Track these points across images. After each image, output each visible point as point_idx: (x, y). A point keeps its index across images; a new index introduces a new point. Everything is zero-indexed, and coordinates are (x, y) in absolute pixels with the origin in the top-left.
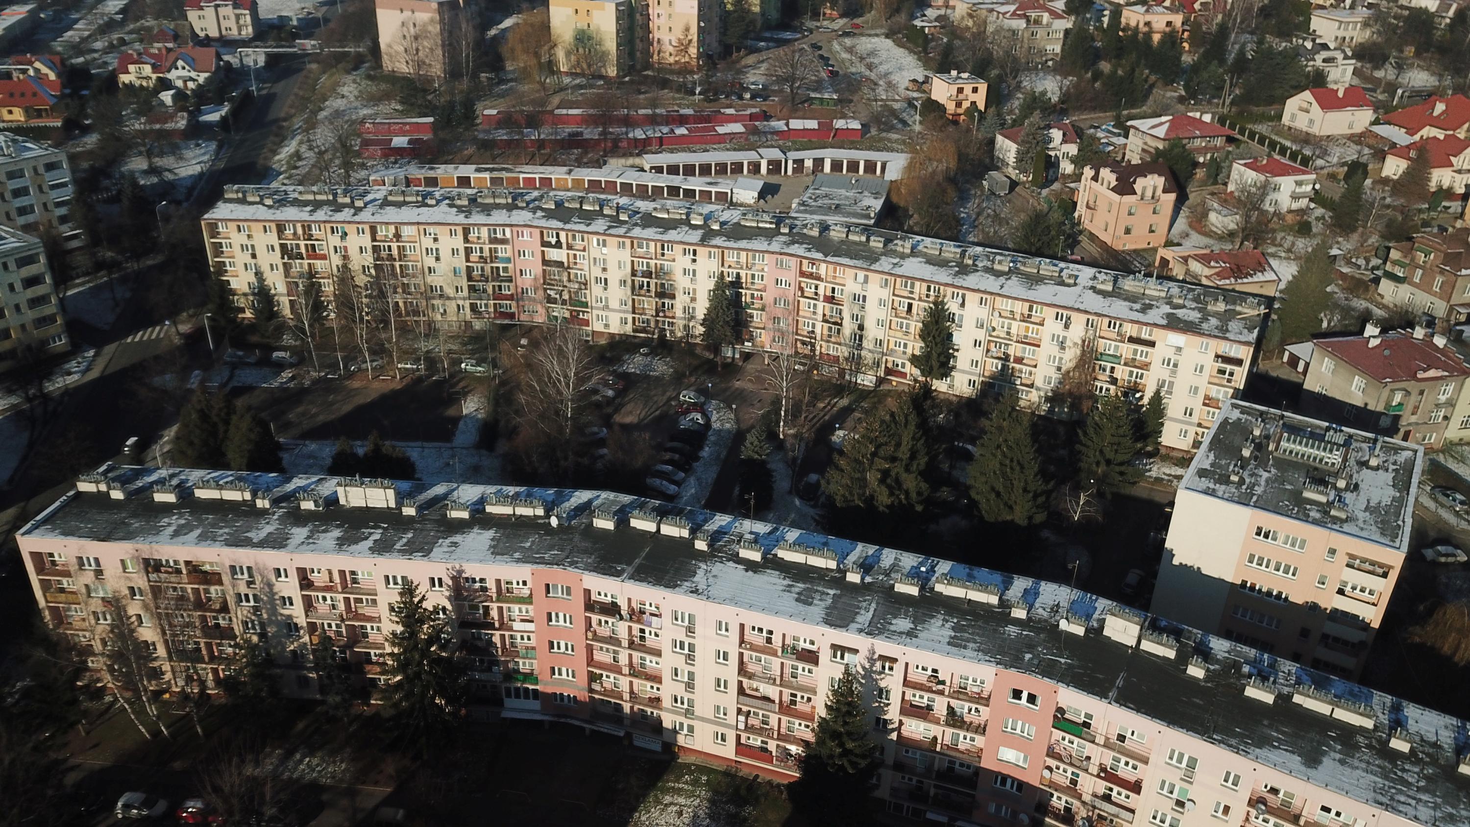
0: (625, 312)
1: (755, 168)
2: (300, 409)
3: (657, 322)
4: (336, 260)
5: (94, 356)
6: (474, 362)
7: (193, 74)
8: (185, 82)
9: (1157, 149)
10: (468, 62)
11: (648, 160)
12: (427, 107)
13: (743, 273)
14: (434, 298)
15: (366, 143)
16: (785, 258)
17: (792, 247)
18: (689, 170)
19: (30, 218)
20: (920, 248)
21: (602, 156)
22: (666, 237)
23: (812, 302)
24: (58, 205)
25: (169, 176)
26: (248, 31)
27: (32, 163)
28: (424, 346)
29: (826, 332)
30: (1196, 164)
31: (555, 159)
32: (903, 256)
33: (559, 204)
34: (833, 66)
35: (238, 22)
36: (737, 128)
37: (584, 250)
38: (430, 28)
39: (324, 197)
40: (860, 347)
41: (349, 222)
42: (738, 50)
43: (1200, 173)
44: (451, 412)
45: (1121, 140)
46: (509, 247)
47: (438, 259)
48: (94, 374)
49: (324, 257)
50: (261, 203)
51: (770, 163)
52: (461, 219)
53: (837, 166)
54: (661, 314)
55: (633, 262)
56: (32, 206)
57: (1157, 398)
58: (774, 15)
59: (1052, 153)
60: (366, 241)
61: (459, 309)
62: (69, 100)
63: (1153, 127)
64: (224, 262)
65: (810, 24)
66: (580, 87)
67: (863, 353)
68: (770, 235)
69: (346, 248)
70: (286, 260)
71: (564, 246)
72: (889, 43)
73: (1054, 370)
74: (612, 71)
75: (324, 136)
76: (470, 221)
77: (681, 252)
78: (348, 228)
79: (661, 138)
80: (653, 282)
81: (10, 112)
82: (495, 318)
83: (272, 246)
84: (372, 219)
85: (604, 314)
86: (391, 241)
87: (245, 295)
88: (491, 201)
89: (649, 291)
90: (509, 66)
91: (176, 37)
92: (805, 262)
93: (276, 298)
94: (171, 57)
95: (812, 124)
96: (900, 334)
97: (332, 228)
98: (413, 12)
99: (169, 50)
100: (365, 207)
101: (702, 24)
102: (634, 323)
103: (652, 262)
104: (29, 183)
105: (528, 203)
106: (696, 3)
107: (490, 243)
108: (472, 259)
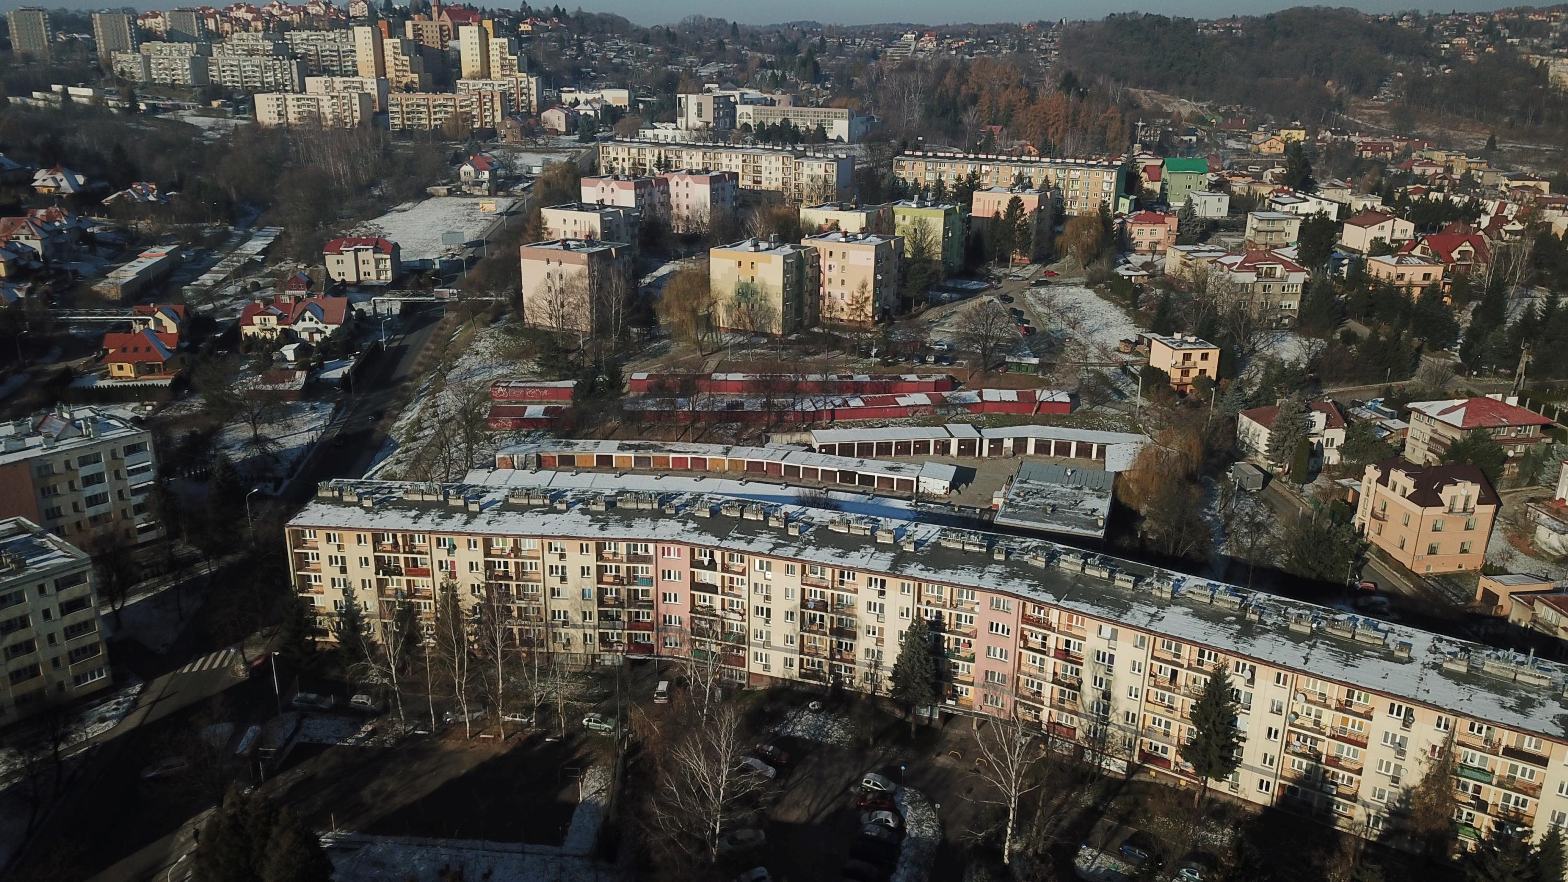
0: (792, 652)
1: (944, 448)
3: (832, 666)
4: (440, 576)
5: (140, 693)
6: (598, 715)
7: (321, 326)
8: (311, 334)
9: (1454, 440)
10: (617, 320)
11: (818, 437)
12: (568, 369)
13: (946, 613)
14: (557, 626)
15: (496, 413)
16: (1002, 598)
17: (1011, 583)
18: (865, 450)
19: (101, 509)
20: (1183, 590)
21: (764, 432)
22: (846, 562)
23: (1039, 656)
24: (135, 492)
25: (271, 448)
26: (388, 276)
27: (110, 447)
28: (538, 691)
29: (1056, 695)
30: (1506, 459)
31: (711, 435)
32: (1162, 604)
33: (715, 512)
34: (1028, 322)
35: (377, 267)
36: (921, 399)
37: (743, 573)
38: (577, 283)
39: (433, 498)
40: (1105, 721)
41: (460, 533)
42: (918, 303)
43: (1510, 470)
44: (565, 796)
45: (1398, 424)
46: (651, 567)
47: (563, 579)
48: (133, 721)
49: (426, 573)
50: (359, 504)
51: (961, 442)
52: (595, 531)
53: (1043, 447)
54: (838, 657)
55: (803, 590)
56: (105, 494)
57: (1553, 839)
58: (957, 262)
59: (1314, 440)
60: (478, 555)
61: (585, 640)
62: (185, 355)
63: (1444, 412)
64: (309, 576)
65: (998, 271)
66: (741, 346)
67: (1111, 729)
68: (981, 562)
69: (453, 563)
70: (381, 576)
71: (719, 567)
72: (1090, 294)
73: (1388, 780)
74: (777, 330)
75: (449, 400)
76: (607, 534)
77: (866, 581)
78: (457, 540)
79: (832, 411)
80: (828, 616)
81: (121, 368)
82: (628, 652)
83: (366, 559)
84: (487, 530)
85: (764, 652)
86: (508, 556)
87: (330, 615)
88: (633, 506)
89: (821, 626)
90: (663, 320)
91: (310, 284)
92: (1030, 606)
93: (366, 620)
94: (300, 307)
95: (1010, 395)
96: (1161, 710)
97: (438, 540)
98: (561, 263)
99: (298, 299)
100: (481, 512)
101: (879, 277)
102: (801, 666)
103: (828, 592)
104: (104, 468)
105: (677, 510)
106: (872, 255)
107: (629, 561)
108: (605, 579)
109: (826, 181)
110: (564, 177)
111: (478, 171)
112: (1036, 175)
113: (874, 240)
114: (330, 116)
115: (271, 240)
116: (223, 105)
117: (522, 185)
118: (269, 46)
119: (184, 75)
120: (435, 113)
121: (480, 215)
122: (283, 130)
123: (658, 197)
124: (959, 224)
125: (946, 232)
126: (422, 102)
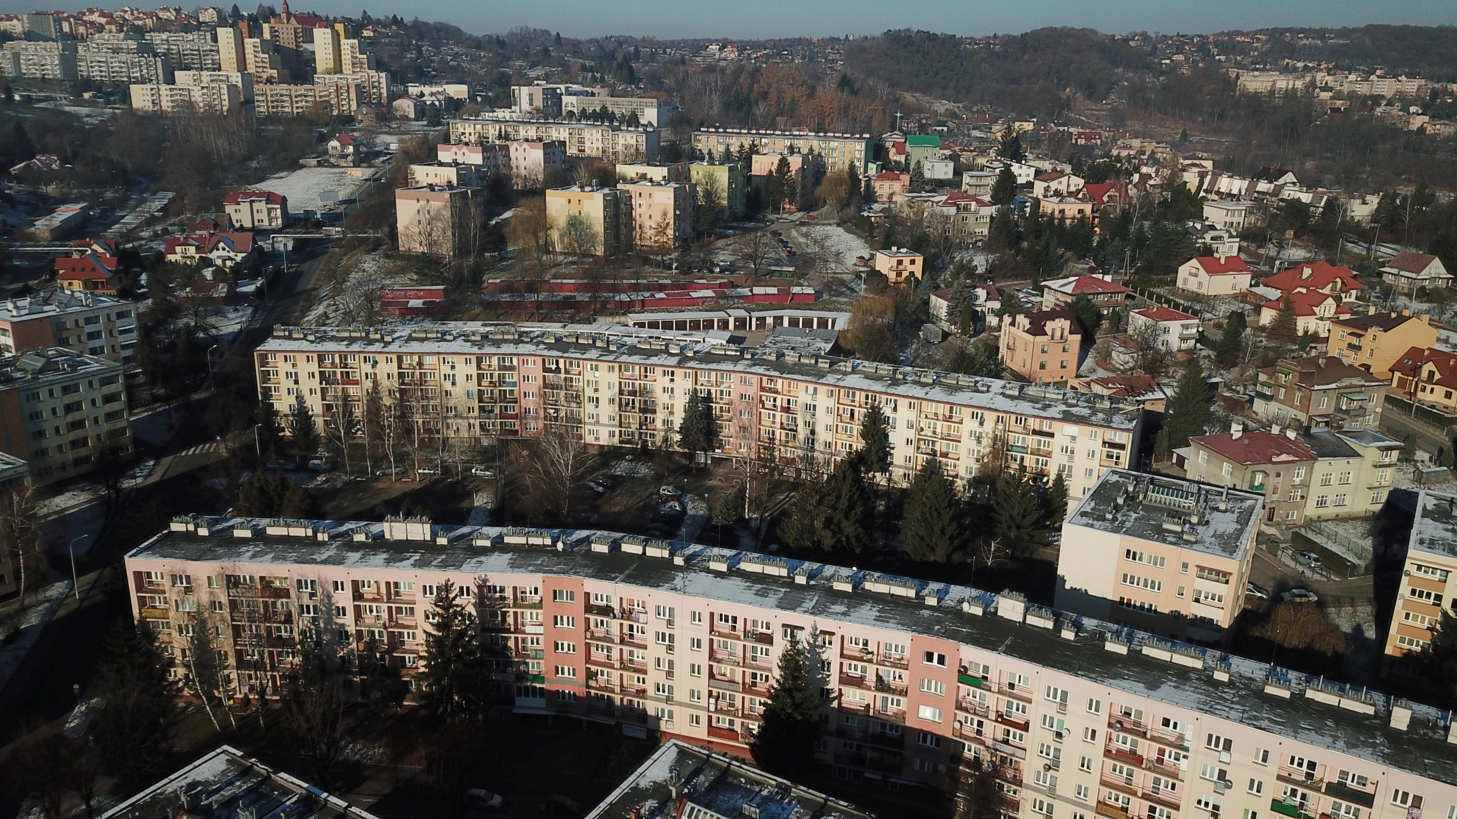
0: (613, 426)
1: (724, 325)
2: (334, 503)
3: (641, 434)
4: (368, 384)
5: (154, 465)
6: (483, 467)
7: (232, 254)
8: (224, 261)
9: (1065, 302)
10: (475, 243)
11: (632, 319)
12: (438, 277)
13: (713, 390)
14: (449, 418)
15: (386, 305)
16: (748, 376)
17: (754, 368)
18: (667, 325)
20: (860, 368)
21: (592, 315)
22: (648, 362)
23: (772, 412)
24: (124, 347)
25: (214, 331)
26: (278, 223)
27: (107, 311)
29: (783, 438)
30: (1101, 317)
31: (551, 317)
32: (845, 374)
33: (558, 340)
34: (791, 248)
35: (269, 215)
36: (709, 293)
37: (579, 374)
38: (444, 213)
39: (358, 335)
40: (813, 449)
41: (380, 353)
42: (709, 236)
43: (1105, 324)
44: (465, 504)
45: (1039, 299)
46: (515, 373)
47: (454, 384)
48: (155, 478)
49: (356, 383)
50: (305, 338)
51: (736, 320)
52: (475, 350)
53: (794, 322)
54: (644, 427)
55: (620, 383)
56: (102, 348)
57: (1059, 479)
58: (740, 209)
59: (979, 309)
60: (393, 368)
61: (470, 427)
62: (122, 275)
63: (1062, 286)
64: (271, 388)
65: (772, 217)
66: (573, 263)
67: (816, 454)
68: (735, 360)
69: (375, 374)
70: (323, 385)
71: (563, 371)
72: (840, 230)
73: (973, 461)
74: (600, 251)
76: (483, 351)
77: (661, 373)
78: (378, 357)
79: (643, 301)
80: (637, 399)
81: (71, 284)
82: (500, 435)
83: (313, 374)
84: (399, 350)
85: (595, 428)
86: (415, 368)
87: (286, 416)
88: (500, 337)
89: (633, 407)
90: (511, 246)
91: (216, 226)
93: (313, 418)
94: (214, 240)
95: (773, 290)
96: (845, 437)
97: (365, 358)
98: (428, 202)
99: (211, 235)
100: (393, 341)
101: (678, 212)
102: (620, 436)
103: (637, 383)
104: (102, 328)
105: (532, 339)
106: (672, 195)
107: (500, 369)
108: (483, 384)
109: (637, 149)
110: (421, 149)
111: (344, 146)
112: (803, 145)
113: (673, 185)
114: (201, 105)
115: (166, 201)
116: (94, 96)
117: (381, 159)
118: (133, 44)
119: (53, 68)
120: (297, 102)
121: (348, 180)
122: (156, 117)
123: (501, 160)
124: (741, 178)
125: (730, 184)
126: (285, 92)
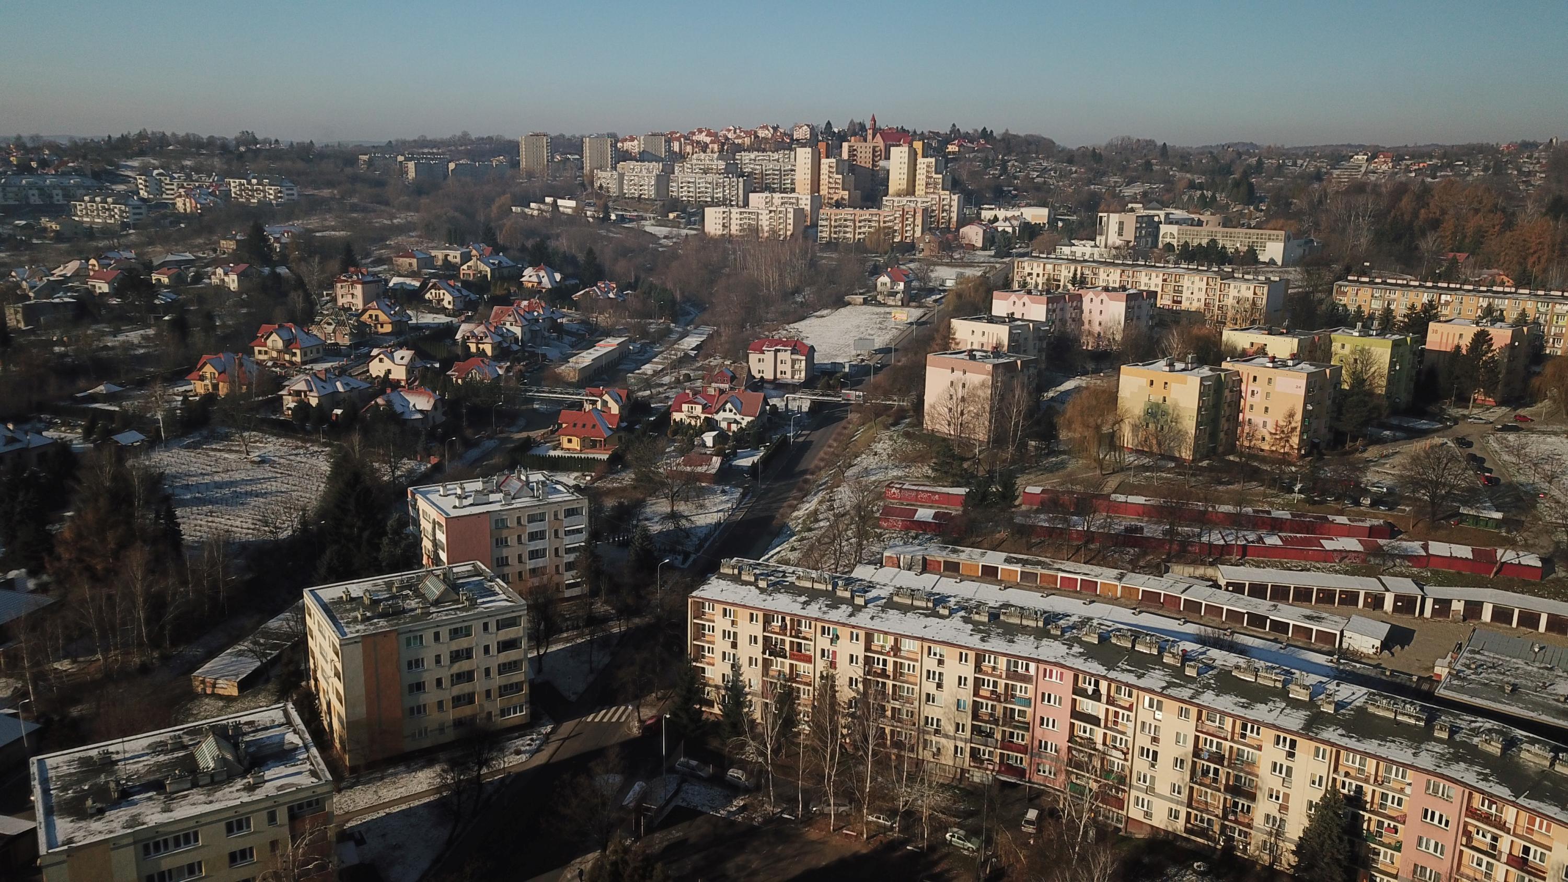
0: (1178, 803)
1: (1376, 602)
3: (1223, 828)
4: (821, 665)
5: (551, 733)
6: (962, 832)
7: (738, 417)
8: (729, 424)
10: (1016, 432)
11: (1225, 573)
12: (962, 477)
13: (1368, 789)
14: (928, 733)
15: (888, 512)
16: (1442, 783)
17: (1455, 767)
18: (1280, 593)
19: (539, 562)
21: (1164, 561)
22: (1250, 714)
23: (1486, 859)
24: (568, 551)
25: (684, 523)
26: (801, 376)
28: (904, 795)
31: (1104, 558)
33: (1104, 639)
34: (1490, 471)
35: (793, 367)
36: (1352, 544)
37: (1130, 709)
39: (822, 587)
41: (844, 625)
42: (1354, 439)
46: (1031, 687)
47: (939, 686)
48: (541, 759)
49: (808, 659)
50: (754, 583)
52: (975, 641)
53: (1502, 615)
54: (1231, 817)
55: (1197, 738)
56: (545, 550)
58: (1404, 397)
60: (858, 649)
61: (956, 752)
62: (622, 434)
64: (703, 647)
65: (1455, 411)
66: (1145, 468)
68: (1415, 738)
69: (834, 653)
70: (767, 656)
71: (1104, 698)
74: (1186, 454)
75: (845, 496)
76: (987, 646)
77: (1273, 739)
78: (841, 631)
79: (1244, 547)
80: (1222, 772)
81: (570, 441)
82: (999, 772)
83: (756, 637)
84: (870, 625)
85: (1147, 798)
86: (888, 654)
87: (717, 687)
88: (1016, 621)
89: (1215, 780)
90: (1063, 435)
91: (733, 378)
92: (1477, 798)
93: (749, 697)
94: (723, 398)
95: (1464, 552)
97: (823, 628)
98: (965, 373)
99: (722, 392)
100: (865, 606)
101: (1310, 407)
102: (1188, 820)
103: (1227, 745)
104: (547, 528)
105: (1063, 631)
106: (1303, 383)
107: (1008, 677)
108: (982, 693)
109: (1254, 303)
110: (976, 290)
111: (894, 281)
112: (1510, 308)
113: (1307, 367)
114: (766, 229)
115: (704, 337)
116: (678, 216)
117: (934, 297)
118: (722, 165)
119: (649, 191)
120: (860, 227)
121: (891, 323)
122: (727, 239)
123: (1070, 313)
124: (1409, 356)
125: (1392, 364)
126: (849, 217)
